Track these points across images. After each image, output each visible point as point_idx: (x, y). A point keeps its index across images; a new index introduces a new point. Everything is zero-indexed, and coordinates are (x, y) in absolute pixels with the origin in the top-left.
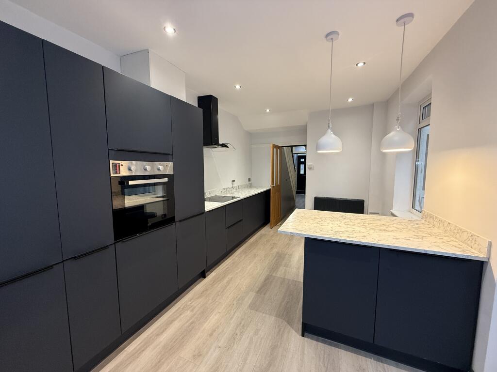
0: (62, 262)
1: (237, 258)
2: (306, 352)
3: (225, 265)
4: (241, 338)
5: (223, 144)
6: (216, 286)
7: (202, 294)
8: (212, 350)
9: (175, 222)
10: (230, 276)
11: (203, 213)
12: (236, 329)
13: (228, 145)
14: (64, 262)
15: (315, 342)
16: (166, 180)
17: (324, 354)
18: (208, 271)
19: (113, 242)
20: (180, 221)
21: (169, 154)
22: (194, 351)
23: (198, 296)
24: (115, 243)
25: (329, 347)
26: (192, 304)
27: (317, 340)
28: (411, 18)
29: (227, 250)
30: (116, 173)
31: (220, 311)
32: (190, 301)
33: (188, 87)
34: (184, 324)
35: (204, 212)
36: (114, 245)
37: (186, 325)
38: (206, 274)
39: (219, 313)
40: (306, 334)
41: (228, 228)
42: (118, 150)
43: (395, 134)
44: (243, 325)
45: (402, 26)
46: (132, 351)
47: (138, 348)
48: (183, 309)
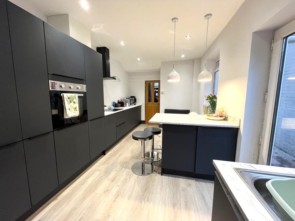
0: (22, 140)
1: (123, 144)
2: (164, 181)
3: (116, 148)
4: (130, 180)
5: (113, 77)
6: (112, 158)
7: (104, 163)
8: (114, 188)
9: (88, 121)
10: (120, 153)
11: (103, 117)
12: (127, 177)
13: (116, 78)
14: (24, 141)
15: (167, 177)
16: (82, 95)
17: (173, 181)
18: (106, 151)
19: (52, 130)
20: (91, 120)
21: (83, 80)
22: (104, 189)
23: (102, 164)
24: (53, 131)
25: (175, 178)
26: (99, 168)
27: (169, 176)
28: (211, 16)
29: (117, 139)
30: (53, 89)
31: (117, 170)
32: (98, 167)
33: (92, 41)
34: (96, 179)
35: (105, 116)
36: (53, 132)
37: (97, 179)
38: (106, 153)
39: (116, 171)
40: (163, 174)
41: (118, 126)
42: (54, 74)
43: (204, 72)
44: (130, 175)
45: (207, 19)
46: (65, 195)
47: (69, 193)
48: (94, 171)
